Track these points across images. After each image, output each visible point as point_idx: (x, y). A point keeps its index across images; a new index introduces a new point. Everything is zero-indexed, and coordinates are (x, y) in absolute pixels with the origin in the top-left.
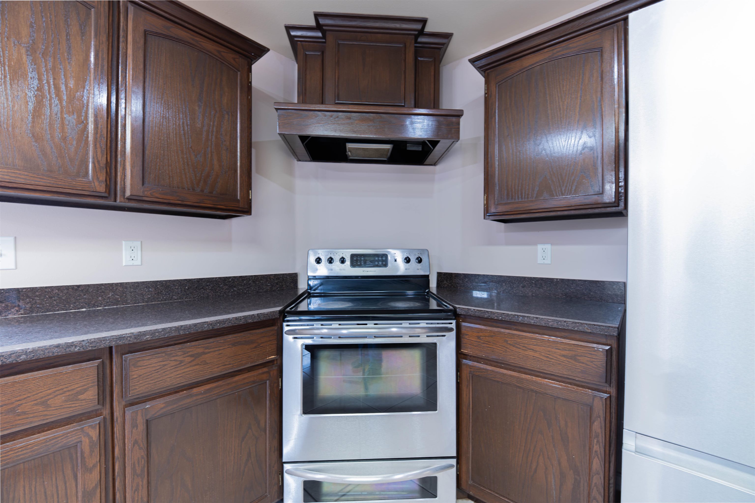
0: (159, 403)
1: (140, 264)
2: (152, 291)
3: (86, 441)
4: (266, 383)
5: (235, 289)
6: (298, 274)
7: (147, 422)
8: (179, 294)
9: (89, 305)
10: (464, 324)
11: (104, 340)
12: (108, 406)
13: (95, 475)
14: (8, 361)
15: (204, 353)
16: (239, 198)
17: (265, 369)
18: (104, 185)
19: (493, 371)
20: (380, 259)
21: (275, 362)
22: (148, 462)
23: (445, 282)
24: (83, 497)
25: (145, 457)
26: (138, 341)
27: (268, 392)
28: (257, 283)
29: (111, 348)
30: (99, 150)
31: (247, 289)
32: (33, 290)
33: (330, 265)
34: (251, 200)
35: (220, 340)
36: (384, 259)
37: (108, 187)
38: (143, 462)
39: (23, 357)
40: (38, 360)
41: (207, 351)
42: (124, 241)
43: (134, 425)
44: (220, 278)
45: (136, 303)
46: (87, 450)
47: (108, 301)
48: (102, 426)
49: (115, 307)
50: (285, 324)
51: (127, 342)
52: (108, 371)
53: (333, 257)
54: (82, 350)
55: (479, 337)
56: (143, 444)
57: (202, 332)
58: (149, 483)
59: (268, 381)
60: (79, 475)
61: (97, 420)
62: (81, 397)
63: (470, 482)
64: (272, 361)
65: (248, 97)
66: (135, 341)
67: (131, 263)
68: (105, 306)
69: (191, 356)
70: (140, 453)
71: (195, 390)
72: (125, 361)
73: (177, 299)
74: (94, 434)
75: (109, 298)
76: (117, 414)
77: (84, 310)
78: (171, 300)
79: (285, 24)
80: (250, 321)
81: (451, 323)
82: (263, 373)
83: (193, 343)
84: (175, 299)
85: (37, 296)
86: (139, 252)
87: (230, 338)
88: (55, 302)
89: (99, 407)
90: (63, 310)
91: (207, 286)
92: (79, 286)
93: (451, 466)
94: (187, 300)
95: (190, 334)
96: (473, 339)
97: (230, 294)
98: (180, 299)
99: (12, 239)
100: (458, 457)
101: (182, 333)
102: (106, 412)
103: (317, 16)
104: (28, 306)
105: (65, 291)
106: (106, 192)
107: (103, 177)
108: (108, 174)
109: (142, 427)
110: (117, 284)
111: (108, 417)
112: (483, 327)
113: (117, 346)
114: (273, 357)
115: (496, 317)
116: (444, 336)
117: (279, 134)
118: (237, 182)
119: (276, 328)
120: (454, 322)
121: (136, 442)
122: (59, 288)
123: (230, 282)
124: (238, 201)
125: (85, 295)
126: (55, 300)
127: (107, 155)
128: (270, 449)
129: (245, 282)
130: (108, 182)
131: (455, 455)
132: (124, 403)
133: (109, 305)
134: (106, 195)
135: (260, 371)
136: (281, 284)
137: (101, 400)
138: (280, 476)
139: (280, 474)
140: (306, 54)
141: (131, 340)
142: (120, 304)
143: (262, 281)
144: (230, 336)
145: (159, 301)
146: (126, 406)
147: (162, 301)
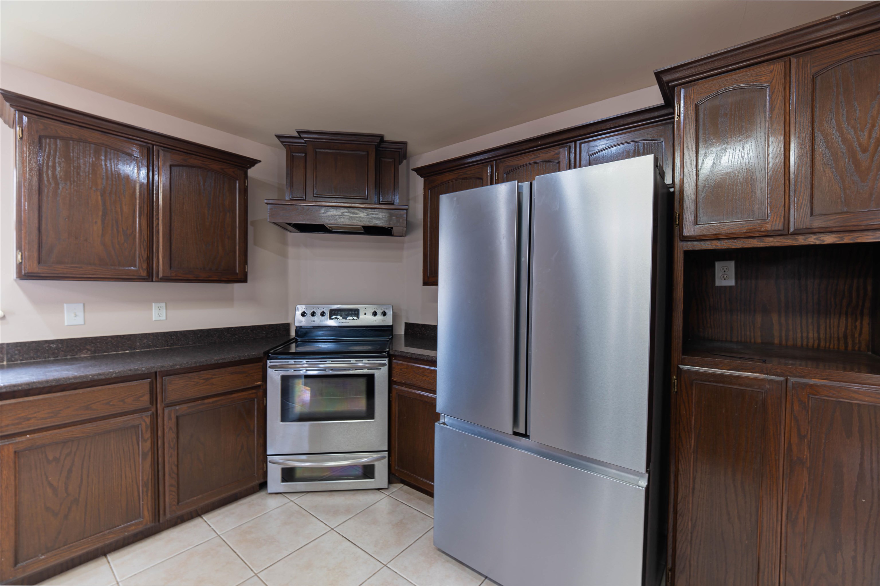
0: (185, 406)
1: (165, 319)
2: (173, 339)
3: (143, 424)
4: (254, 400)
5: (236, 336)
6: (290, 324)
7: (177, 418)
8: (193, 340)
9: (130, 348)
10: (394, 361)
11: (154, 368)
12: (154, 406)
13: (148, 444)
14: (107, 377)
15: (212, 378)
16: (237, 272)
17: (254, 391)
18: (146, 272)
19: (408, 391)
20: (353, 312)
21: (262, 387)
22: (178, 441)
23: (410, 331)
24: (142, 455)
25: (176, 438)
26: (173, 369)
27: (256, 407)
28: (254, 331)
29: (156, 373)
30: (142, 249)
31: (246, 337)
32: (96, 338)
33: (313, 317)
34: (247, 272)
35: (223, 370)
36: (356, 312)
37: (148, 272)
38: (175, 441)
39: (114, 375)
40: (121, 377)
41: (214, 377)
42: (154, 303)
43: (170, 418)
44: (224, 328)
45: (162, 347)
46: (144, 429)
47: (144, 345)
48: (152, 416)
49: (148, 349)
50: (268, 361)
51: (166, 369)
52: (155, 386)
53: (315, 311)
54: (142, 373)
55: (401, 369)
56: (175, 429)
57: (211, 365)
58: (178, 454)
59: (256, 400)
60: (140, 443)
61: (150, 413)
62: (141, 399)
63: (396, 468)
64: (259, 386)
65: (244, 198)
66: (171, 369)
67: (159, 318)
68: (141, 349)
69: (204, 379)
70: (173, 435)
71: (206, 401)
72: (165, 380)
73: (192, 344)
74: (148, 420)
75: (144, 343)
76: (160, 412)
77: (127, 351)
78: (187, 345)
79: (275, 134)
80: (242, 358)
81: (385, 360)
82: (253, 393)
83: (205, 372)
84: (191, 344)
85: (98, 342)
86: (165, 311)
87: (229, 369)
88: (109, 347)
89: (151, 406)
90: (115, 352)
91: (215, 334)
92: (124, 336)
93: (384, 458)
94: (199, 344)
95: (203, 365)
96: (398, 371)
97: (232, 340)
98: (194, 344)
99: (81, 305)
100: (389, 451)
101: (198, 365)
102: (154, 409)
103: (299, 132)
104: (93, 349)
105: (116, 339)
106: (147, 276)
107: (145, 266)
108: (148, 264)
109: (174, 420)
110: (149, 334)
111: (155, 413)
112: (404, 363)
113: (159, 372)
114: (260, 383)
115: (409, 355)
116: (380, 369)
117: (269, 222)
118: (236, 260)
119: (261, 364)
120: (387, 359)
121: (170, 428)
122: (112, 337)
123: (233, 331)
124: (237, 274)
125: (128, 341)
126: (109, 345)
127: (147, 252)
128: (258, 444)
129: (244, 331)
130: (148, 269)
131: (386, 449)
132: (163, 405)
133: (144, 349)
134: (147, 277)
135: (250, 392)
136: (274, 332)
137: (151, 403)
138: (265, 464)
139: (264, 463)
140: (293, 156)
141: (169, 368)
142: (152, 348)
143: (258, 330)
144: (229, 368)
145: (179, 345)
146: (165, 407)
147: (181, 345)
